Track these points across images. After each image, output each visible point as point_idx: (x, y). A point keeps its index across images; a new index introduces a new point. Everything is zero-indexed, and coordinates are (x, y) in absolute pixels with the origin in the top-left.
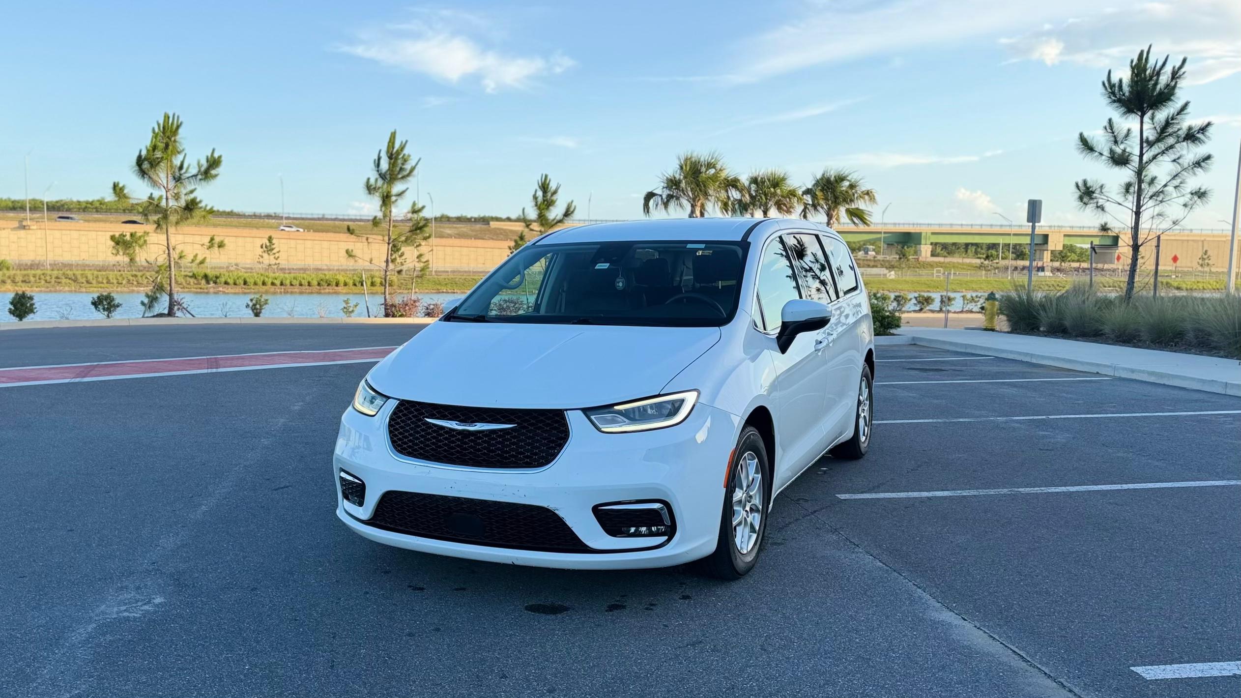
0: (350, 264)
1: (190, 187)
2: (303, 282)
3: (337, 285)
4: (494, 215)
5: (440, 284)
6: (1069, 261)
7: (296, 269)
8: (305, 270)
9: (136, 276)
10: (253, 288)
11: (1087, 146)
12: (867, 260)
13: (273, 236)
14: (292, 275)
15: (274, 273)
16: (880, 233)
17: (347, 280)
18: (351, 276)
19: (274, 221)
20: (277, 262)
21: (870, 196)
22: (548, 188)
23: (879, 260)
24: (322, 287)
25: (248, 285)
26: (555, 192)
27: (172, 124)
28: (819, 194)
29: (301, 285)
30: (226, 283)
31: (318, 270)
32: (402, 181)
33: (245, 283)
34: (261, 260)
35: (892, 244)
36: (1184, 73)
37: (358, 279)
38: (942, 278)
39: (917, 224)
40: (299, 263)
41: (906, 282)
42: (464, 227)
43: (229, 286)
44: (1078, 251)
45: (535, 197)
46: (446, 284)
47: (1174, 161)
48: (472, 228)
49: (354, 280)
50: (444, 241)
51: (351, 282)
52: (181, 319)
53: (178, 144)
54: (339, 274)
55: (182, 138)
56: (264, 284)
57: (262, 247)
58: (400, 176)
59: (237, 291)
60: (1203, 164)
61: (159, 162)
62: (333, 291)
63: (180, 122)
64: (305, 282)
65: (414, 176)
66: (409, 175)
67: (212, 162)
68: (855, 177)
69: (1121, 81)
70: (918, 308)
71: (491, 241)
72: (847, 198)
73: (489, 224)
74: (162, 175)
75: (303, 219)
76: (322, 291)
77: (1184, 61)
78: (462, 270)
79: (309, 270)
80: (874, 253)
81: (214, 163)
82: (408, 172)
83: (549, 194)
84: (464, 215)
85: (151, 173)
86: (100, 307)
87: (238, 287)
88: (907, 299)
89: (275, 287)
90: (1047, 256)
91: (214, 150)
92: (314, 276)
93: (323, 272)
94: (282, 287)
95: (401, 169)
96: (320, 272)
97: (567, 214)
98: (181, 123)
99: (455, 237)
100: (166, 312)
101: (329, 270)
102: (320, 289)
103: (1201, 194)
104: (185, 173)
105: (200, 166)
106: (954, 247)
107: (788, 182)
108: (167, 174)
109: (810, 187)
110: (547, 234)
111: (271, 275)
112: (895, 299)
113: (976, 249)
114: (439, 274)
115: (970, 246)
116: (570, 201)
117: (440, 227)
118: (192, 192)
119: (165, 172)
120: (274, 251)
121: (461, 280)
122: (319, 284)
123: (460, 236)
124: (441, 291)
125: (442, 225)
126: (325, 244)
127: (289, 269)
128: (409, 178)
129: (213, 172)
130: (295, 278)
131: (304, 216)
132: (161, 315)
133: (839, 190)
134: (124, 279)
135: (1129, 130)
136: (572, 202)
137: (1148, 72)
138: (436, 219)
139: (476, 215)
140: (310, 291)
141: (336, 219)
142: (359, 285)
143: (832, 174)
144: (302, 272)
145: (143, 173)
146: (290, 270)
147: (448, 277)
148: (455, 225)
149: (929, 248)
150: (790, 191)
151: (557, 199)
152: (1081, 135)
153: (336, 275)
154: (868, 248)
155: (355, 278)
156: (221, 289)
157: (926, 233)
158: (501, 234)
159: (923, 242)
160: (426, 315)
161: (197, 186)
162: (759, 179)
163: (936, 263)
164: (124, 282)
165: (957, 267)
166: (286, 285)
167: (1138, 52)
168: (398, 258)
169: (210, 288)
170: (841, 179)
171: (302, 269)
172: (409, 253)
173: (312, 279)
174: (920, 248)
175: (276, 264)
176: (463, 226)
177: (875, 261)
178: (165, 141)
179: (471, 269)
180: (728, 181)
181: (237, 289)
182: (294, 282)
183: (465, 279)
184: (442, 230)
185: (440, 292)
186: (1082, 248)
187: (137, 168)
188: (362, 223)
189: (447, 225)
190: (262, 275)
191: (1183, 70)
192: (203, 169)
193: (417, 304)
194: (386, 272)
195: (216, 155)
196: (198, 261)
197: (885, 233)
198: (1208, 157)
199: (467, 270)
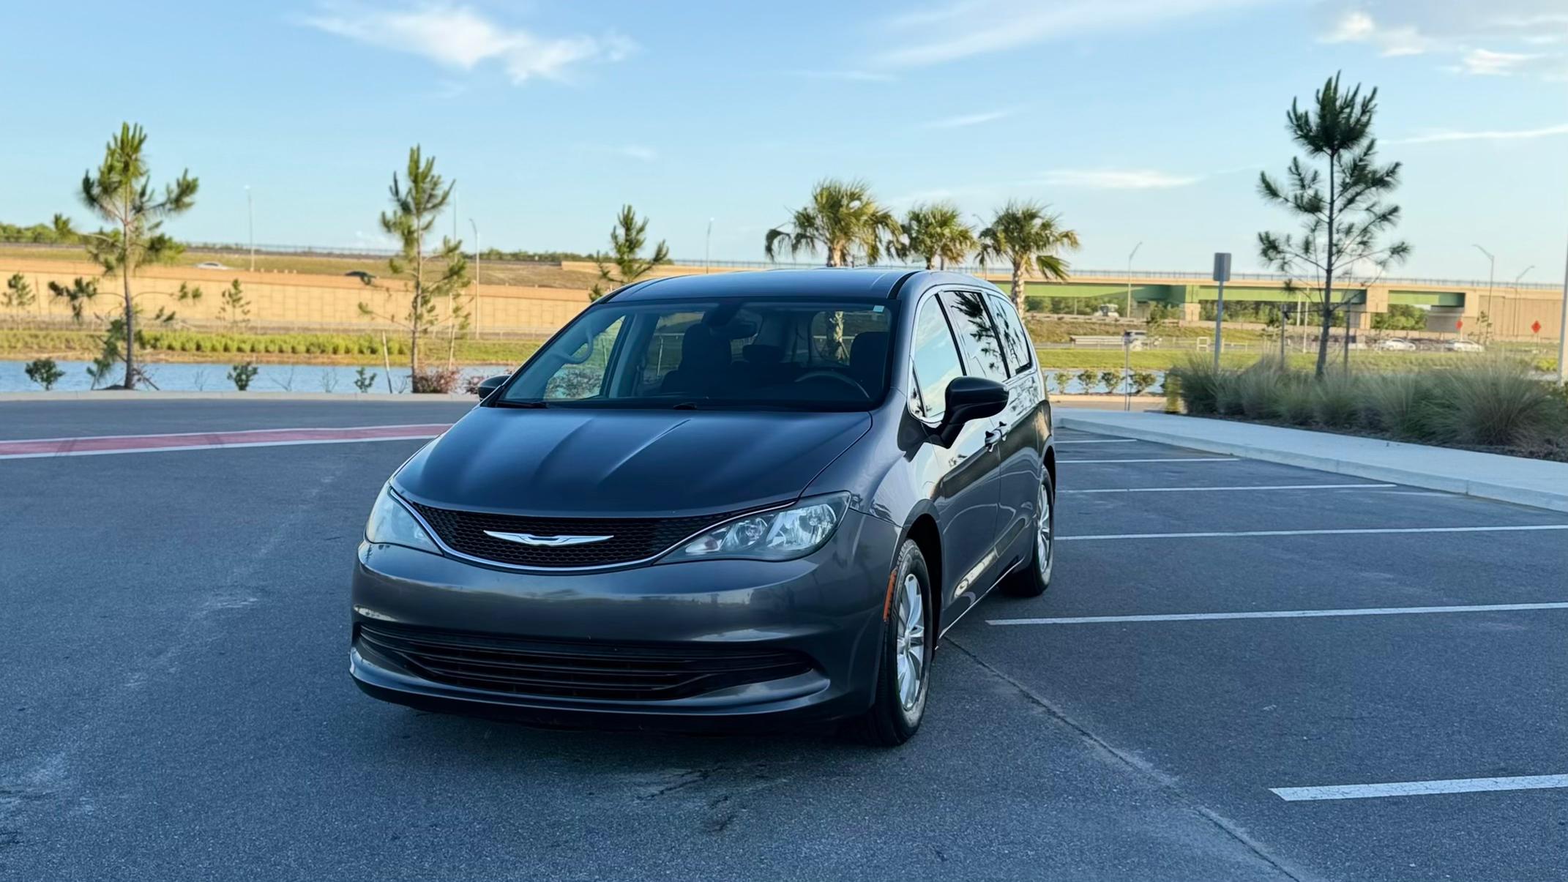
0: (364, 322)
1: (154, 220)
2: (285, 347)
3: (335, 351)
4: (569, 251)
5: (487, 352)
6: (1387, 328)
7: (273, 329)
8: (287, 330)
9: (36, 336)
10: (210, 354)
11: (1272, 191)
12: (1105, 324)
13: (240, 280)
14: (268, 337)
15: (241, 333)
16: (1126, 285)
17: (351, 346)
18: (355, 339)
19: (236, 256)
20: (247, 317)
21: (1070, 238)
22: (631, 224)
23: (1122, 325)
24: (312, 355)
25: (203, 351)
26: (641, 229)
27: (133, 137)
28: (1001, 236)
29: (281, 351)
30: (170, 348)
31: (307, 329)
32: (433, 210)
33: (198, 348)
34: (222, 314)
35: (1145, 302)
36: (1375, 105)
37: (366, 344)
38: (1208, 351)
39: (1180, 274)
40: (276, 319)
41: (1155, 356)
42: (523, 269)
43: (174, 353)
44: (1417, 314)
45: (614, 237)
46: (496, 352)
47: (1368, 209)
48: (536, 271)
49: (360, 345)
50: (493, 289)
51: (356, 349)
52: (141, 392)
53: (140, 164)
54: (338, 336)
55: (144, 156)
56: (226, 349)
57: (224, 295)
58: (429, 205)
59: (186, 359)
60: (1390, 217)
61: (116, 189)
62: (330, 360)
63: (143, 136)
64: (287, 348)
65: (448, 204)
66: (441, 203)
67: (185, 187)
68: (1049, 214)
69: (1306, 113)
70: (1134, 390)
71: (565, 290)
72: (1041, 241)
73: (560, 265)
74: (119, 204)
75: (281, 254)
76: (313, 361)
77: (1375, 91)
78: (520, 332)
79: (293, 329)
80: (1116, 315)
81: (187, 188)
82: (439, 199)
83: (634, 233)
84: (523, 250)
85: (106, 202)
86: (37, 376)
87: (187, 353)
88: (1118, 377)
89: (242, 354)
90: (1365, 321)
91: (186, 172)
92: (300, 338)
93: (314, 333)
94: (254, 355)
95: (431, 196)
96: (310, 333)
97: (659, 258)
98: (145, 136)
99: (510, 284)
100: (122, 383)
101: (323, 330)
102: (309, 358)
103: (1400, 250)
104: (149, 200)
105: (169, 191)
106: (1239, 306)
107: (958, 220)
108: (126, 203)
109: (989, 226)
110: (630, 284)
111: (237, 336)
112: (1103, 378)
113: (1271, 310)
114: (486, 337)
115: (1262, 305)
116: (661, 241)
117: (488, 269)
118: (157, 225)
119: (124, 200)
120: (242, 302)
121: (518, 347)
122: (308, 351)
123: (518, 282)
124: (488, 362)
125: (490, 265)
126: (316, 292)
127: (263, 328)
128: (443, 208)
129: (187, 200)
130: (272, 341)
131: (282, 250)
132: (115, 387)
133: (1027, 229)
134: (18, 340)
135: (1316, 172)
136: (664, 242)
137: (1338, 103)
138: (481, 255)
139: (541, 251)
140: (295, 360)
141: (329, 255)
142: (367, 352)
143: (1019, 210)
144: (282, 332)
145: (92, 200)
146: (265, 330)
147: (500, 342)
148: (510, 266)
149: (1196, 308)
150: (961, 231)
151: (645, 239)
152: (1263, 175)
153: (332, 337)
154: (1107, 307)
155: (362, 341)
156: (162, 356)
157: (1193, 286)
158: (579, 279)
159: (1188, 298)
160: (468, 391)
161: (164, 218)
162: (921, 216)
163: (1203, 329)
164: (20, 345)
165: (1233, 336)
166: (259, 352)
167: (1325, 81)
168: (426, 315)
169: (147, 354)
170: (1031, 216)
171: (280, 328)
172: (443, 305)
173: (299, 344)
174: (1184, 307)
175: (244, 321)
176: (522, 267)
177: (1116, 326)
178: (123, 160)
179: (533, 332)
180: (876, 217)
181: (187, 357)
182: (271, 348)
183: (524, 345)
184: (490, 272)
185: (486, 364)
186: (1422, 310)
187: (84, 195)
188: (371, 261)
189: (498, 266)
190: (223, 336)
191: (1373, 103)
192: (173, 196)
193: (456, 376)
194: (414, 333)
195: (190, 177)
196: (164, 317)
197: (1133, 285)
198: (1395, 210)
199: (527, 332)
